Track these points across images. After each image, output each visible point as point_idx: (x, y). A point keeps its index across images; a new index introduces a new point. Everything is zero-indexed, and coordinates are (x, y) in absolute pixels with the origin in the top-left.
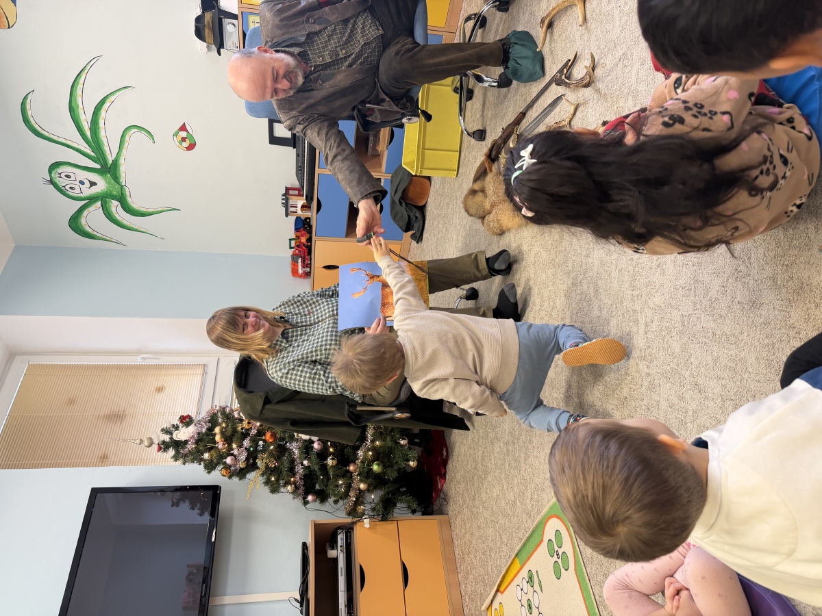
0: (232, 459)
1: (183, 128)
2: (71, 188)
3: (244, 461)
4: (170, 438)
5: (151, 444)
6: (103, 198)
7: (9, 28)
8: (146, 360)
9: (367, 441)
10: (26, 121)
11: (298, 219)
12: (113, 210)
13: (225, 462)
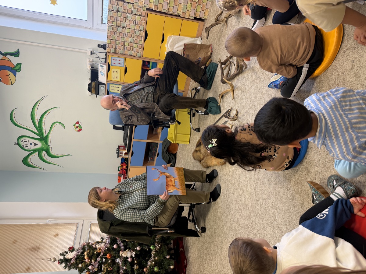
0: (92, 267)
1: (78, 123)
2: (26, 146)
3: (97, 268)
4: (64, 258)
5: (55, 260)
6: (39, 151)
7: (11, 85)
8: (51, 222)
9: (152, 257)
10: (12, 119)
11: (122, 159)
12: (43, 155)
13: (88, 268)
